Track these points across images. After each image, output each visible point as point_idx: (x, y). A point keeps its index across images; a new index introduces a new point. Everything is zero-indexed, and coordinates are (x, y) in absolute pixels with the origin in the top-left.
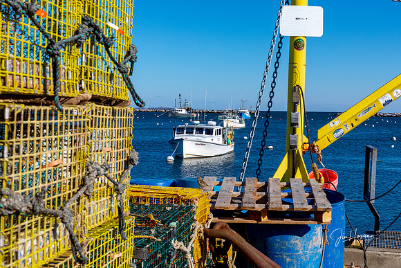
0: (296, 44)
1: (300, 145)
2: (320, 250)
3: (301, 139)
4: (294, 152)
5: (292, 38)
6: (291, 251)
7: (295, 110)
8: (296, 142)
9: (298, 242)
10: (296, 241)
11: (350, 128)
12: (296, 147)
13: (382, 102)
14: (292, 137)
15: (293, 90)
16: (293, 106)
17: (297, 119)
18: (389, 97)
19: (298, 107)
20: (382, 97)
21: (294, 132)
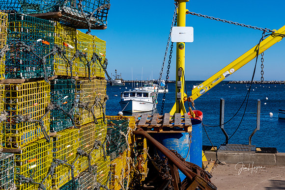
0: (180, 46)
1: (182, 98)
2: (188, 146)
3: (183, 95)
4: (179, 101)
5: (178, 43)
6: (174, 145)
7: (179, 80)
8: (180, 96)
9: (177, 141)
10: (176, 141)
11: (208, 89)
12: (180, 99)
13: (225, 75)
14: (178, 94)
15: (179, 69)
16: (179, 78)
17: (180, 85)
18: (228, 73)
19: (181, 78)
20: (224, 73)
21: (179, 91)
